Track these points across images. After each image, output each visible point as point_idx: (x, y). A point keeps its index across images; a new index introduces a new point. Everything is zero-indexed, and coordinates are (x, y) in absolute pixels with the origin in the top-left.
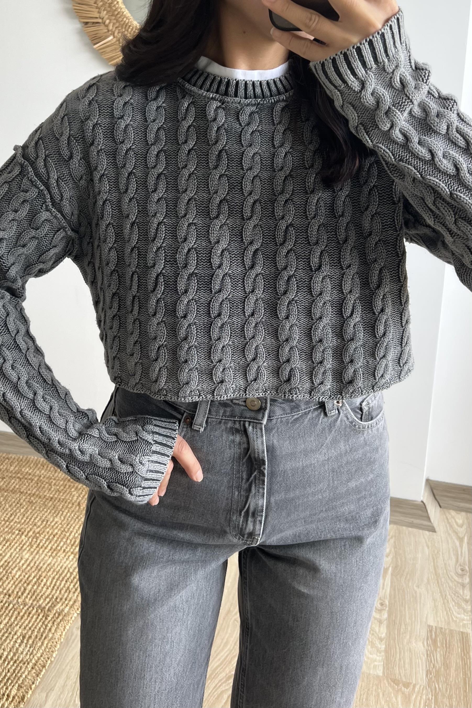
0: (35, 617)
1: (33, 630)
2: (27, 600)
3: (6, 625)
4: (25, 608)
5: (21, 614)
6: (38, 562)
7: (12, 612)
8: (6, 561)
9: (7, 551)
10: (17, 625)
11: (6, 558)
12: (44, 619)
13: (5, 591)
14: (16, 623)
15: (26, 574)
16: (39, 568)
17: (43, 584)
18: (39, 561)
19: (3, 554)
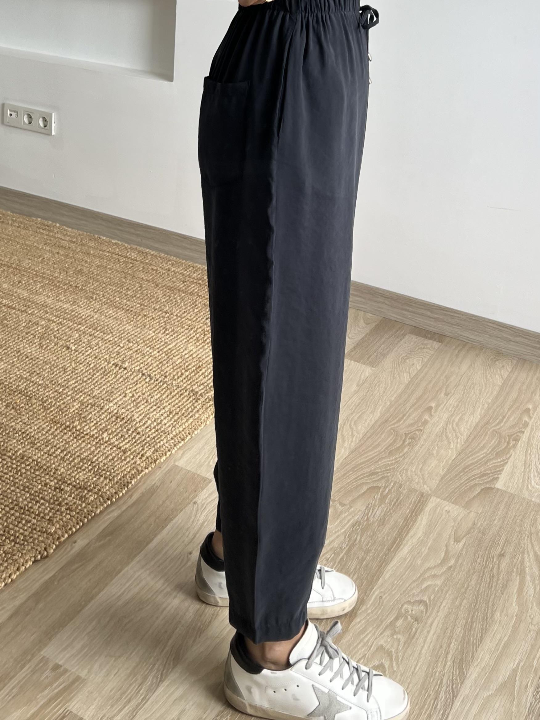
0: (186, 398)
1: (182, 409)
2: (182, 383)
3: (157, 400)
4: (178, 390)
5: (173, 394)
6: (200, 355)
7: (164, 390)
8: (169, 349)
9: (173, 340)
10: (167, 402)
11: (170, 346)
12: (194, 401)
13: (162, 373)
14: (166, 400)
15: (187, 362)
16: (201, 359)
17: (201, 373)
18: (203, 354)
19: (169, 343)
